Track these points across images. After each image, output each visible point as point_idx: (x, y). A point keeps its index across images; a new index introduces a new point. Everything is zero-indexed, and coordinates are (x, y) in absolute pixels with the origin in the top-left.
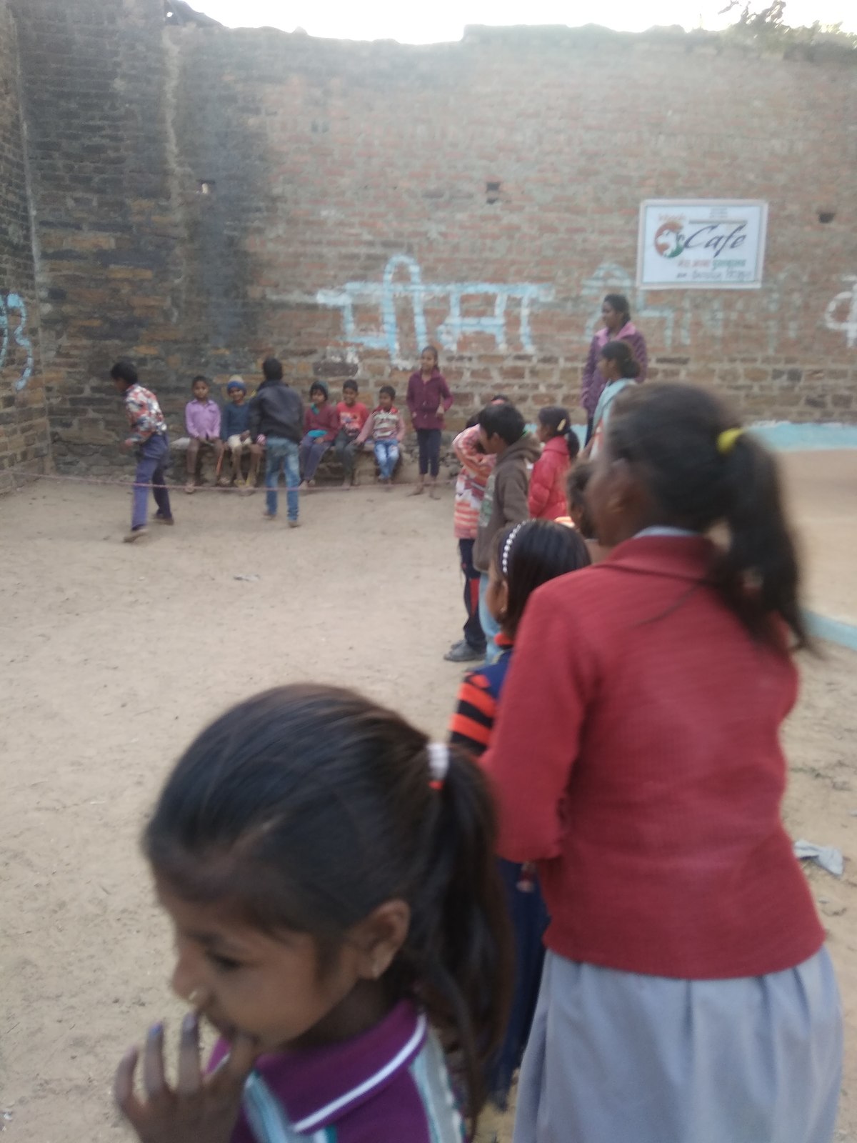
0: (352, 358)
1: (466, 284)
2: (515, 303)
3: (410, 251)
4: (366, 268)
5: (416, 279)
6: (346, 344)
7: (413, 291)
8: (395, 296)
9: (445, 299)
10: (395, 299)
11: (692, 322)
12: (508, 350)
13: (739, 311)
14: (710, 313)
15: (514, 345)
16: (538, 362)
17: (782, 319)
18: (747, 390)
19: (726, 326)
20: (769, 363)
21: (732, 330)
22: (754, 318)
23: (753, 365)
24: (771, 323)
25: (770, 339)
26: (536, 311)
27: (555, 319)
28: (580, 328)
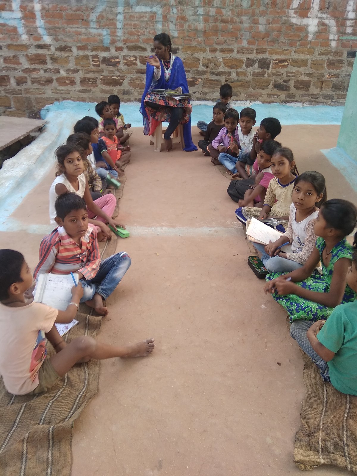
11: (178, 16)
12: (30, 40)
13: (217, 7)
14: (193, 9)
15: (33, 36)
16: (56, 50)
17: (253, 15)
18: (227, 76)
19: (206, 21)
20: (243, 53)
21: (211, 24)
22: (230, 13)
23: (231, 54)
24: (244, 18)
25: (243, 32)
26: (47, 6)
27: (64, 13)
28: (86, 22)
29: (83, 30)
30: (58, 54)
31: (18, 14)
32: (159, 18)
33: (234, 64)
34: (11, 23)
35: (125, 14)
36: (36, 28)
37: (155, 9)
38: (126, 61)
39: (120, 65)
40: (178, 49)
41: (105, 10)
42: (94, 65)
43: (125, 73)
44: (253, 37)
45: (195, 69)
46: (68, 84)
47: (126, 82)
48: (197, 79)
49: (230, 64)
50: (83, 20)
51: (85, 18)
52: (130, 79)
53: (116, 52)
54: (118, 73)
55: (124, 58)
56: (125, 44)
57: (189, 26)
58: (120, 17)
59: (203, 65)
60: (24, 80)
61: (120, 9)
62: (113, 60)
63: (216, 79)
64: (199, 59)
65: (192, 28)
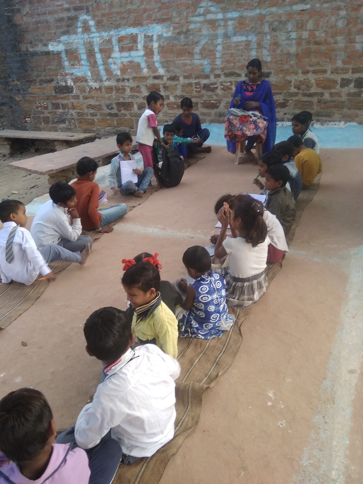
0: (70, 83)
1: (120, 30)
2: (149, 39)
3: (88, 12)
4: (68, 26)
5: (93, 29)
6: (66, 74)
7: (93, 38)
8: (84, 41)
9: (110, 41)
10: (85, 44)
11: (271, 42)
12: (149, 73)
13: (310, 30)
14: (286, 34)
15: (152, 69)
16: (167, 80)
17: (349, 34)
18: (319, 97)
19: (299, 44)
20: (338, 73)
21: (304, 47)
22: (323, 35)
23: (324, 75)
24: (339, 38)
25: (338, 53)
26: (162, 44)
27: (175, 49)
28: (191, 54)
29: (188, 62)
30: (169, 83)
31: (142, 53)
32: (254, 45)
33: (328, 85)
34: (137, 60)
35: (223, 45)
36: (154, 62)
37: (250, 38)
38: (222, 87)
39: (218, 90)
40: (270, 73)
41: (207, 43)
42: (196, 91)
43: (221, 97)
44: (349, 57)
45: (286, 91)
46: (175, 108)
47: (222, 105)
48: (288, 101)
49: (323, 85)
50: (189, 53)
51: (191, 51)
52: (225, 102)
53: (215, 79)
54: (215, 98)
55: (221, 84)
56: (223, 71)
57: (282, 51)
58: (219, 48)
59: (295, 87)
60: (144, 106)
61: (220, 41)
62: (212, 86)
63: (307, 100)
64: (290, 82)
65: (284, 53)
